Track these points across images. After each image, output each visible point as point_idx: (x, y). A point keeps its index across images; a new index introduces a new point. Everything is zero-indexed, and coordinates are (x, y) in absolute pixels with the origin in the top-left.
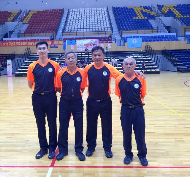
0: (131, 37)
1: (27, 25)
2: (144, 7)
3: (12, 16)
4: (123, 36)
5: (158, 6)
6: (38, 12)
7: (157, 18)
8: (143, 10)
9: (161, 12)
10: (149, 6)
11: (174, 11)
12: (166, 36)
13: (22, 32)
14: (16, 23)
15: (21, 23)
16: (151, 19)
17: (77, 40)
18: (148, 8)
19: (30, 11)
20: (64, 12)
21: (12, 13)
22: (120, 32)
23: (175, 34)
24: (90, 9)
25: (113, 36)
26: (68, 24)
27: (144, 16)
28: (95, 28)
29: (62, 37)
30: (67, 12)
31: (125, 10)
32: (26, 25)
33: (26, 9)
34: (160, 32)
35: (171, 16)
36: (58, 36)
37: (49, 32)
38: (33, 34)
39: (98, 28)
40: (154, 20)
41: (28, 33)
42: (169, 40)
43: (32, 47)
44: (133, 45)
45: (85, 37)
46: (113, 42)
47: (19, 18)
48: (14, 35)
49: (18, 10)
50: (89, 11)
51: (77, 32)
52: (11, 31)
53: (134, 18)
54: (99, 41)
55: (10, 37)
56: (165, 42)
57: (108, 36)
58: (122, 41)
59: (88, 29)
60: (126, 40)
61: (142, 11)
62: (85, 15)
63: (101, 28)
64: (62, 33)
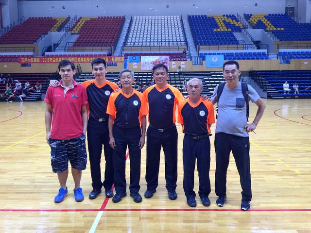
0: (210, 54)
1: (77, 36)
2: (227, 16)
3: (57, 23)
4: (201, 52)
5: (245, 15)
6: (92, 20)
7: (243, 30)
8: (226, 19)
9: (249, 23)
10: (233, 15)
11: (265, 23)
12: (255, 54)
13: (71, 45)
14: (62, 33)
15: (69, 33)
16: (236, 31)
17: (142, 57)
18: (232, 17)
19: (81, 18)
20: (125, 20)
21: (58, 20)
22: (196, 48)
23: (265, 51)
24: (159, 17)
25: (187, 52)
26: (131, 36)
27: (228, 28)
28: (165, 42)
29: (123, 52)
30: (129, 20)
31: (203, 19)
32: (75, 35)
33: (76, 16)
34: (247, 48)
35: (262, 28)
36: (118, 51)
37: (106, 46)
38: (84, 48)
39: (169, 41)
40: (240, 33)
41: (79, 46)
42: (258, 59)
43: (83, 64)
44: (212, 64)
45: (153, 52)
46: (187, 59)
47: (66, 26)
48: (59, 48)
49: (66, 17)
50: (158, 20)
51: (142, 46)
52: (56, 43)
53: (215, 30)
54: (170, 58)
55: (54, 51)
56: (253, 61)
57: (181, 52)
58: (200, 59)
59: (157, 43)
60: (205, 57)
61: (224, 22)
62: (153, 25)
63: (173, 41)
64: (123, 47)
